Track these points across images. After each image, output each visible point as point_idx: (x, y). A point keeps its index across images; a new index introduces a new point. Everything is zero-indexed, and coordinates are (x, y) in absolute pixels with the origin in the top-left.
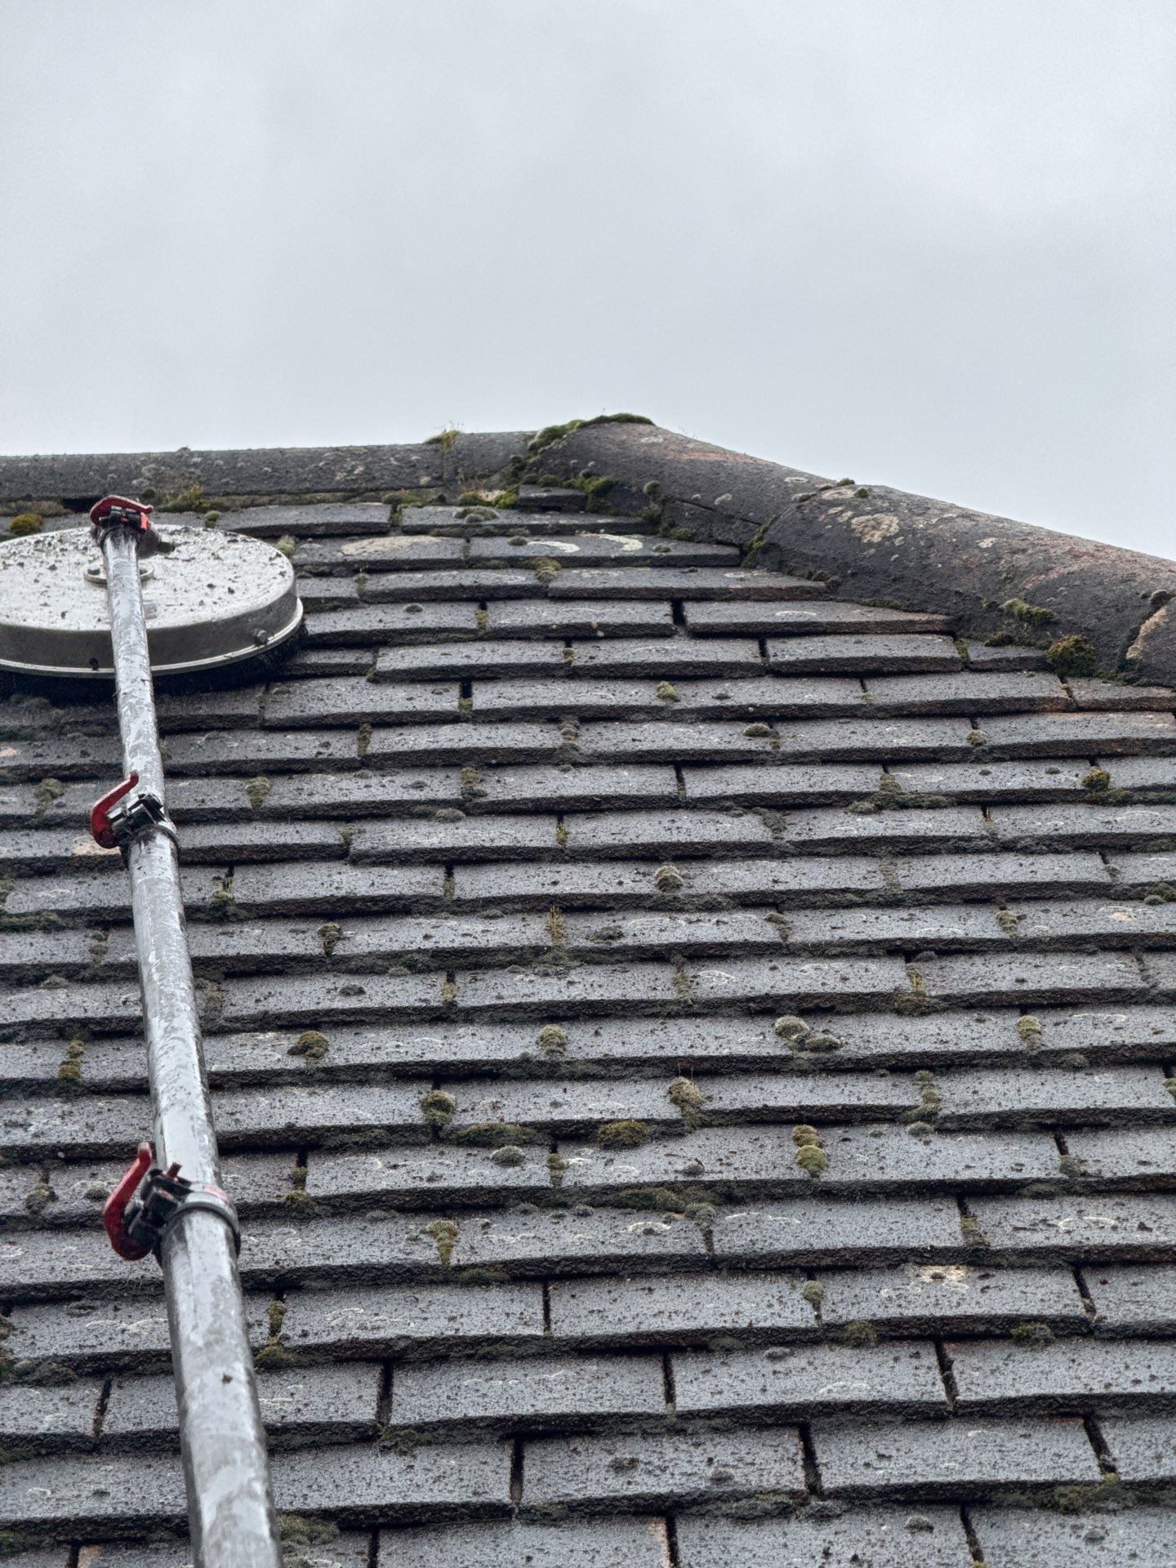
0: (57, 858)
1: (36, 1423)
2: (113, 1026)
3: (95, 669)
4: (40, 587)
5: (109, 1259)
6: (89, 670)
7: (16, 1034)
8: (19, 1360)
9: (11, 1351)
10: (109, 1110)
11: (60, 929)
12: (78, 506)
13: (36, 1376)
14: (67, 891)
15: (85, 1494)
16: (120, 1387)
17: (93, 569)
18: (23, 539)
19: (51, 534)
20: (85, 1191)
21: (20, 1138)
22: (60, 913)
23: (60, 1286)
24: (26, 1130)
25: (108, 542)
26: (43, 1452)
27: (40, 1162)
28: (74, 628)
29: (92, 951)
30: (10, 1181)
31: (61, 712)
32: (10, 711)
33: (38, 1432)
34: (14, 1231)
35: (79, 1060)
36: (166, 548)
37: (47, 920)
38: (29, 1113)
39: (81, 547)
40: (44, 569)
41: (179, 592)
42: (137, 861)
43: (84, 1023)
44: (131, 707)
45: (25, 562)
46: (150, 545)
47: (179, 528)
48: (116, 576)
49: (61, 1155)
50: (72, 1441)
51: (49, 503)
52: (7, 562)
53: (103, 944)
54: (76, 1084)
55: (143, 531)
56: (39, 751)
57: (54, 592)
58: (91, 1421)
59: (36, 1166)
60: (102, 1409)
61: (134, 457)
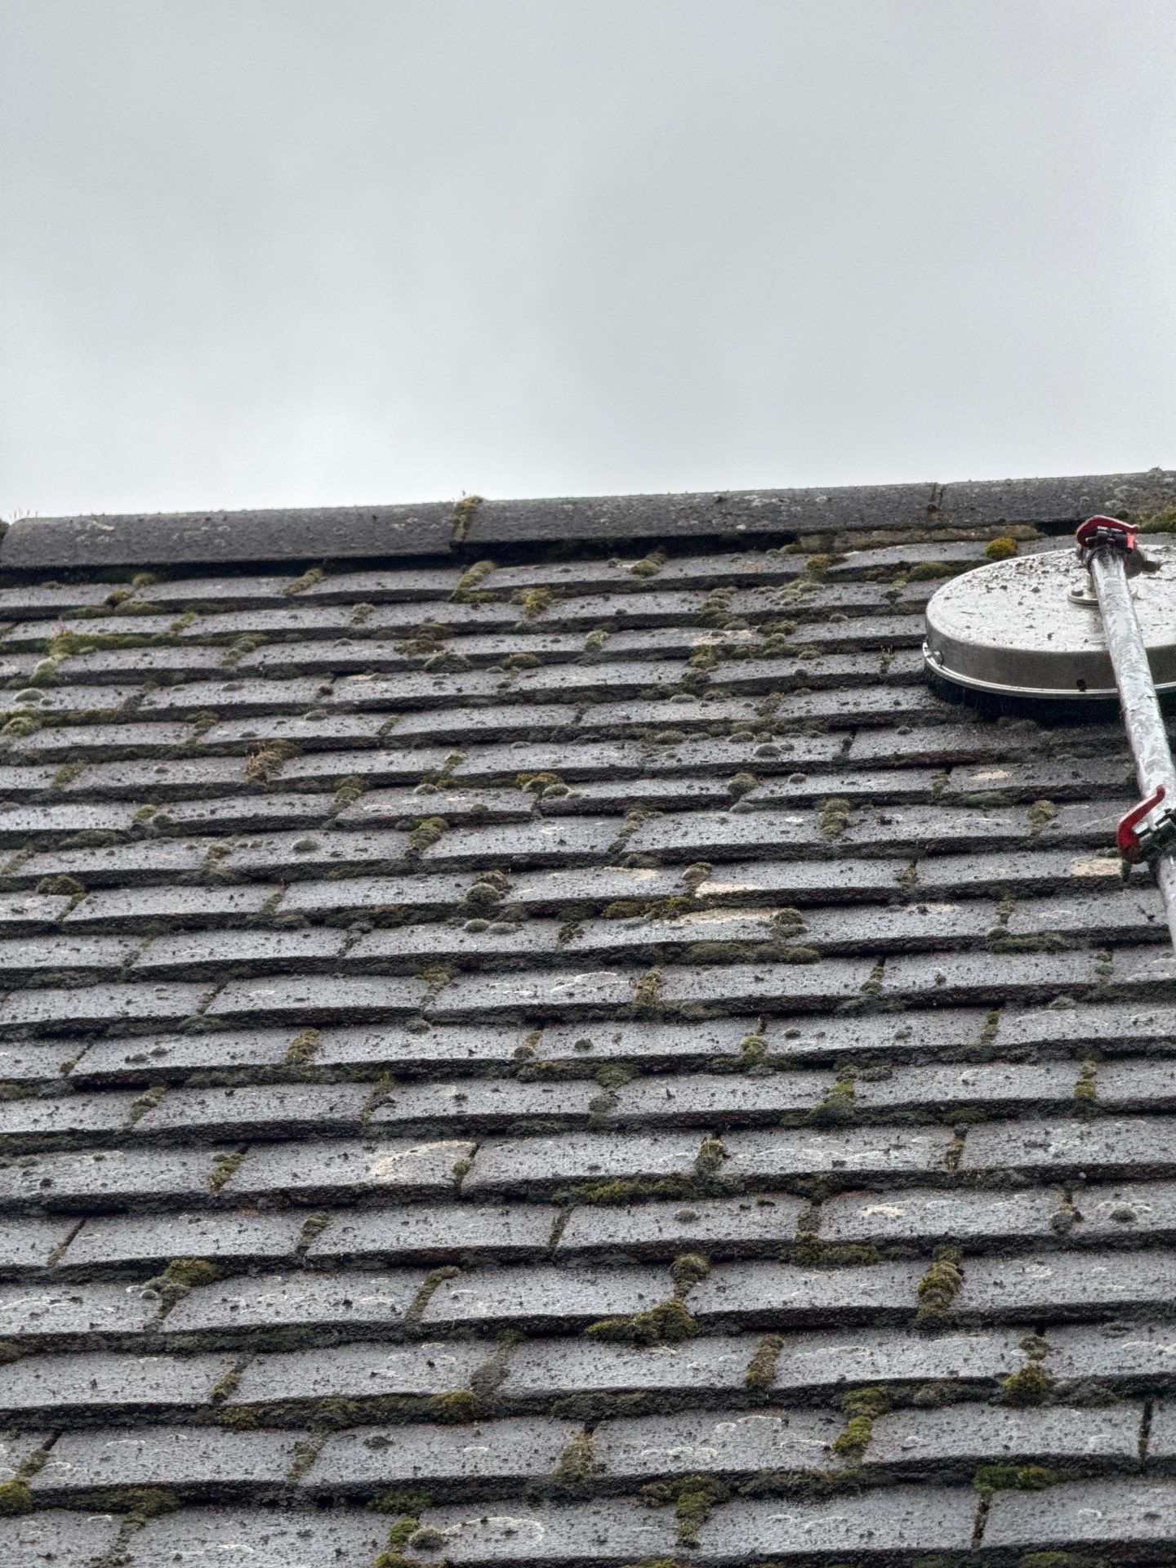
0: (1056, 879)
1: (1080, 1445)
2: (1125, 1046)
3: (1083, 690)
4: (1023, 610)
5: (1140, 1280)
6: (1076, 692)
7: (1028, 1055)
8: (1058, 1380)
9: (1050, 1371)
10: (1127, 1131)
11: (1064, 949)
12: (1054, 529)
13: (1077, 1395)
14: (1068, 912)
15: (1136, 1516)
16: (1161, 1409)
17: (1077, 590)
18: (1004, 562)
19: (1032, 557)
20: (1110, 1213)
21: (1040, 1157)
22: (1065, 934)
23: (1093, 1307)
24: (1046, 1151)
25: (1096, 562)
26: (1090, 1473)
27: (1061, 1182)
28: (1061, 650)
29: (1098, 971)
30: (1033, 1201)
31: (1050, 734)
32: (998, 733)
33: (1083, 1453)
34: (1042, 1250)
35: (1092, 1080)
36: (1151, 567)
37: (1051, 941)
38: (1047, 1133)
39: (1062, 569)
40: (1027, 592)
41: (1164, 611)
42: (1168, 876)
43: (1095, 1043)
44: (1141, 724)
45: (1008, 585)
46: (1138, 565)
47: (1160, 547)
48: (1108, 596)
49: (1083, 1175)
50: (1119, 1463)
51: (1023, 527)
52: (990, 585)
53: (1108, 964)
54: (1092, 1104)
55: (1129, 551)
56: (1030, 772)
57: (1038, 614)
58: (1136, 1444)
59: (1056, 1186)
60: (1145, 1432)
61: (1106, 479)
